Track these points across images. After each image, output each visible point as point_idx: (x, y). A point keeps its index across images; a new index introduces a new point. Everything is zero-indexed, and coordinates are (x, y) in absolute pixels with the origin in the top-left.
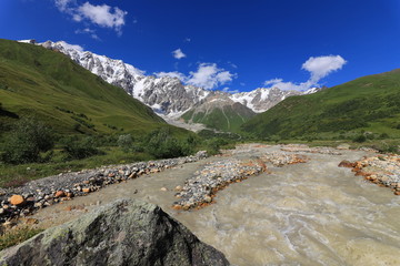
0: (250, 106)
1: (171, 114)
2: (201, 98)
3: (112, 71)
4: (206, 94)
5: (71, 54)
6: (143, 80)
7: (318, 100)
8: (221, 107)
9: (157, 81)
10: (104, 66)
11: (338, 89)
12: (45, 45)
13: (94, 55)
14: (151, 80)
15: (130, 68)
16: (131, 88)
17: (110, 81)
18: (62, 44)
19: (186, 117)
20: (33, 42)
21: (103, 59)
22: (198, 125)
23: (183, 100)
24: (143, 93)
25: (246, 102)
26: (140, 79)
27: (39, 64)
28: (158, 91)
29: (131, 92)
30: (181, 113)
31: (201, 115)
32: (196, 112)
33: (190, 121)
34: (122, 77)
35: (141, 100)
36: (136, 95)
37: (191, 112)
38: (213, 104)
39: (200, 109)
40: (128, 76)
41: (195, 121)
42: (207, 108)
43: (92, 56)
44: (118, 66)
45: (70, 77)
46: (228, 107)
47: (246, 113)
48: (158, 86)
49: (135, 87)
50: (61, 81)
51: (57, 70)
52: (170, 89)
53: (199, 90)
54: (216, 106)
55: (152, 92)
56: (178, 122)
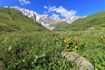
0: (67, 22)
1: (46, 25)
2: (54, 20)
3: (30, 14)
4: (56, 19)
5: (19, 9)
7: (86, 19)
8: (60, 22)
9: (42, 16)
10: (28, 12)
11: (92, 16)
12: (12, 7)
13: (25, 10)
14: (41, 16)
15: (35, 12)
16: (35, 18)
17: (30, 16)
18: (16, 7)
19: (50, 26)
20: (9, 7)
21: (28, 10)
22: (53, 27)
23: (49, 21)
24: (39, 20)
25: (66, 21)
26: (38, 16)
27: (10, 13)
28: (43, 19)
29: (36, 19)
30: (49, 24)
31: (54, 25)
32: (53, 24)
33: (51, 26)
34: (33, 15)
36: (37, 20)
37: (52, 24)
39: (54, 23)
40: (35, 15)
42: (56, 23)
43: (24, 10)
44: (32, 12)
45: (18, 16)
46: (61, 22)
47: (66, 24)
48: (43, 17)
49: (37, 18)
50: (16, 18)
51: (14, 15)
52: (46, 18)
53: (54, 18)
54: (58, 22)
55: (41, 19)
56: (48, 27)
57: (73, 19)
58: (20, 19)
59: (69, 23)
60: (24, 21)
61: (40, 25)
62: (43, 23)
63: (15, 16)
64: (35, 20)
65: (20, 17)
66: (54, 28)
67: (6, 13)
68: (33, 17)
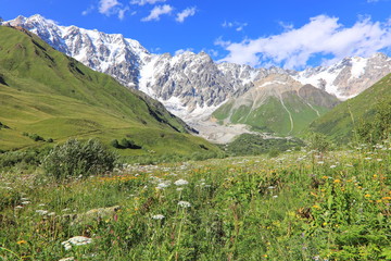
0: (331, 89)
2: (245, 82)
3: (108, 52)
4: (253, 75)
5: (50, 30)
6: (154, 61)
8: (279, 94)
9: (175, 61)
10: (97, 44)
13: (82, 30)
14: (165, 60)
15: (134, 44)
16: (135, 75)
17: (104, 66)
19: (220, 116)
21: (94, 34)
22: (239, 126)
24: (153, 82)
26: (148, 60)
28: (176, 76)
29: (136, 81)
30: (213, 108)
31: (244, 110)
32: (236, 106)
33: (227, 120)
34: (121, 59)
35: (150, 92)
36: (142, 87)
37: (229, 106)
38: (265, 90)
39: (242, 100)
40: (131, 58)
41: (234, 121)
42: (255, 98)
43: (78, 33)
44: (116, 44)
45: (28, 65)
46: (291, 94)
47: (324, 101)
49: (142, 73)
50: (16, 72)
51: (10, 56)
52: (194, 71)
53: (242, 70)
54: (271, 94)
55: (166, 77)
56: (208, 123)
57: (366, 75)
58: (39, 80)
59: (344, 98)
60: (59, 91)
61: (157, 113)
62: (174, 104)
64: (131, 84)
65: (40, 65)
66: (240, 129)
68: (124, 71)
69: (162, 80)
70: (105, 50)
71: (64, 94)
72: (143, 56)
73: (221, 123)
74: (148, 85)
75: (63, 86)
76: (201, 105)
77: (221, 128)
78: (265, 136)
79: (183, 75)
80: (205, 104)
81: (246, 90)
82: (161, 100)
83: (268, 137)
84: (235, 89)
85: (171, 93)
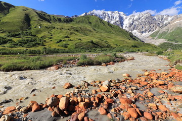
2: (166, 22)
3: (114, 17)
4: (170, 19)
6: (128, 19)
9: (136, 17)
10: (110, 16)
12: (89, 13)
13: (106, 12)
14: (132, 18)
15: (122, 13)
16: (122, 24)
17: (112, 22)
18: (94, 11)
19: (153, 36)
20: (86, 13)
21: (109, 12)
23: (152, 26)
24: (128, 25)
26: (126, 18)
27: (90, 23)
28: (136, 23)
29: (122, 26)
30: (150, 33)
31: (164, 33)
32: (161, 32)
33: (155, 38)
34: (118, 19)
35: (127, 29)
36: (124, 28)
37: (157, 33)
38: (176, 25)
39: (164, 29)
40: (121, 18)
41: (159, 38)
42: (171, 29)
48: (136, 20)
52: (143, 20)
53: (164, 17)
54: (178, 26)
55: (133, 24)
56: (148, 39)
58: (102, 29)
62: (135, 33)
63: (95, 26)
65: (101, 26)
66: (162, 41)
67: (86, 23)
68: (118, 23)
69: (131, 25)
70: (113, 17)
71: (109, 33)
72: (124, 17)
73: (153, 39)
74: (126, 27)
75: (108, 31)
76: (145, 33)
77: (153, 40)
78: (174, 43)
79: (139, 22)
80: (147, 32)
81: (166, 25)
82: (130, 31)
83: (175, 44)
84: (161, 25)
85: (134, 29)
